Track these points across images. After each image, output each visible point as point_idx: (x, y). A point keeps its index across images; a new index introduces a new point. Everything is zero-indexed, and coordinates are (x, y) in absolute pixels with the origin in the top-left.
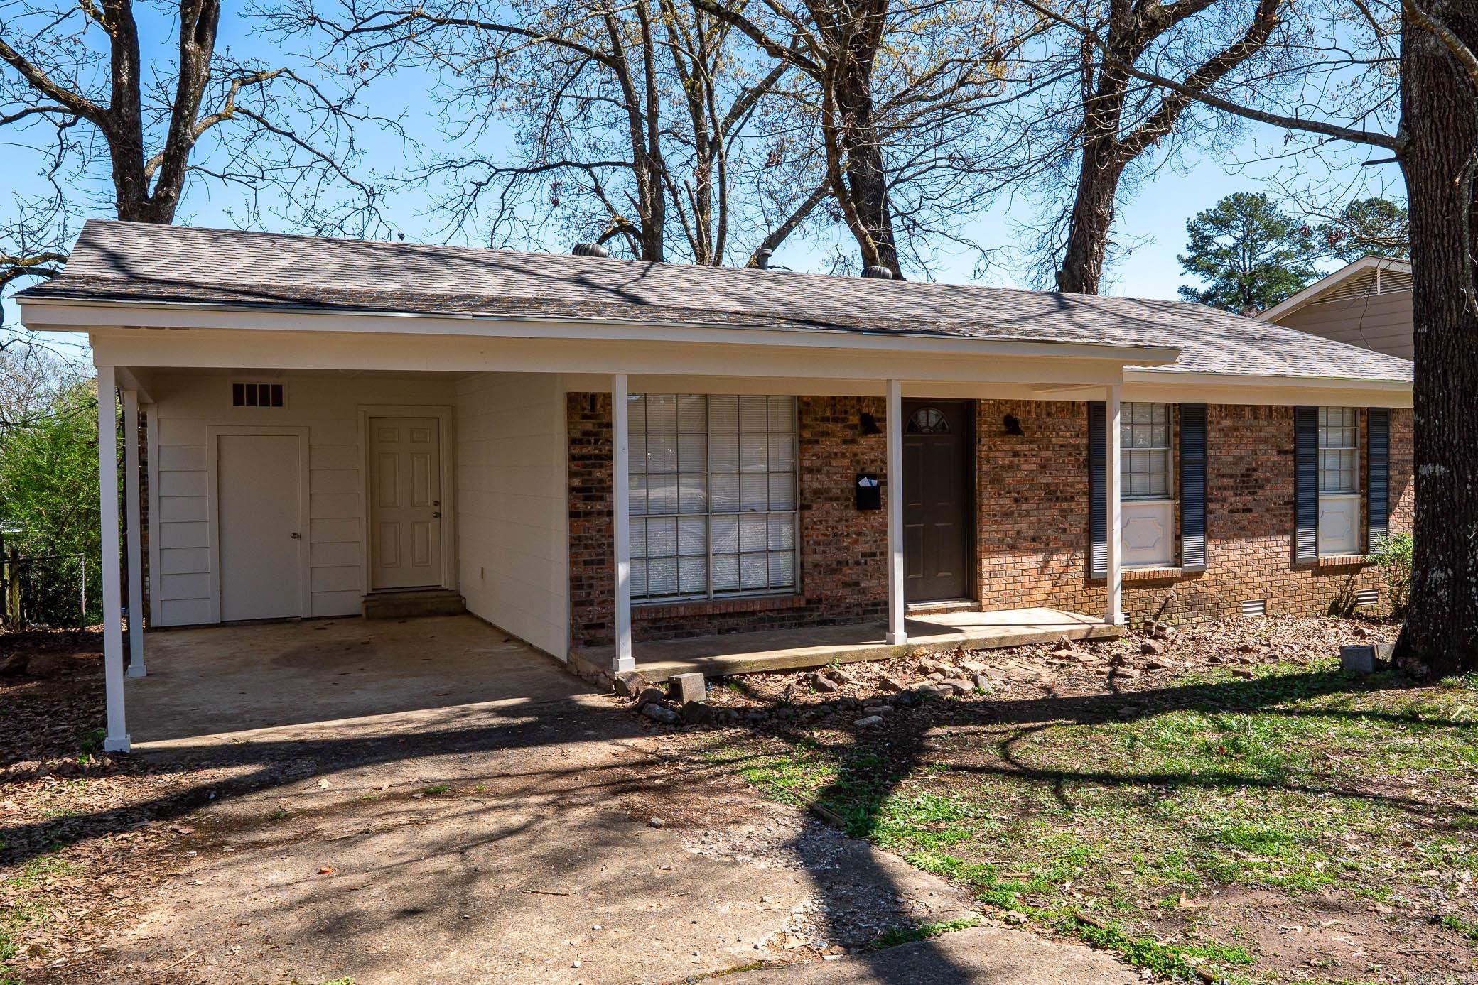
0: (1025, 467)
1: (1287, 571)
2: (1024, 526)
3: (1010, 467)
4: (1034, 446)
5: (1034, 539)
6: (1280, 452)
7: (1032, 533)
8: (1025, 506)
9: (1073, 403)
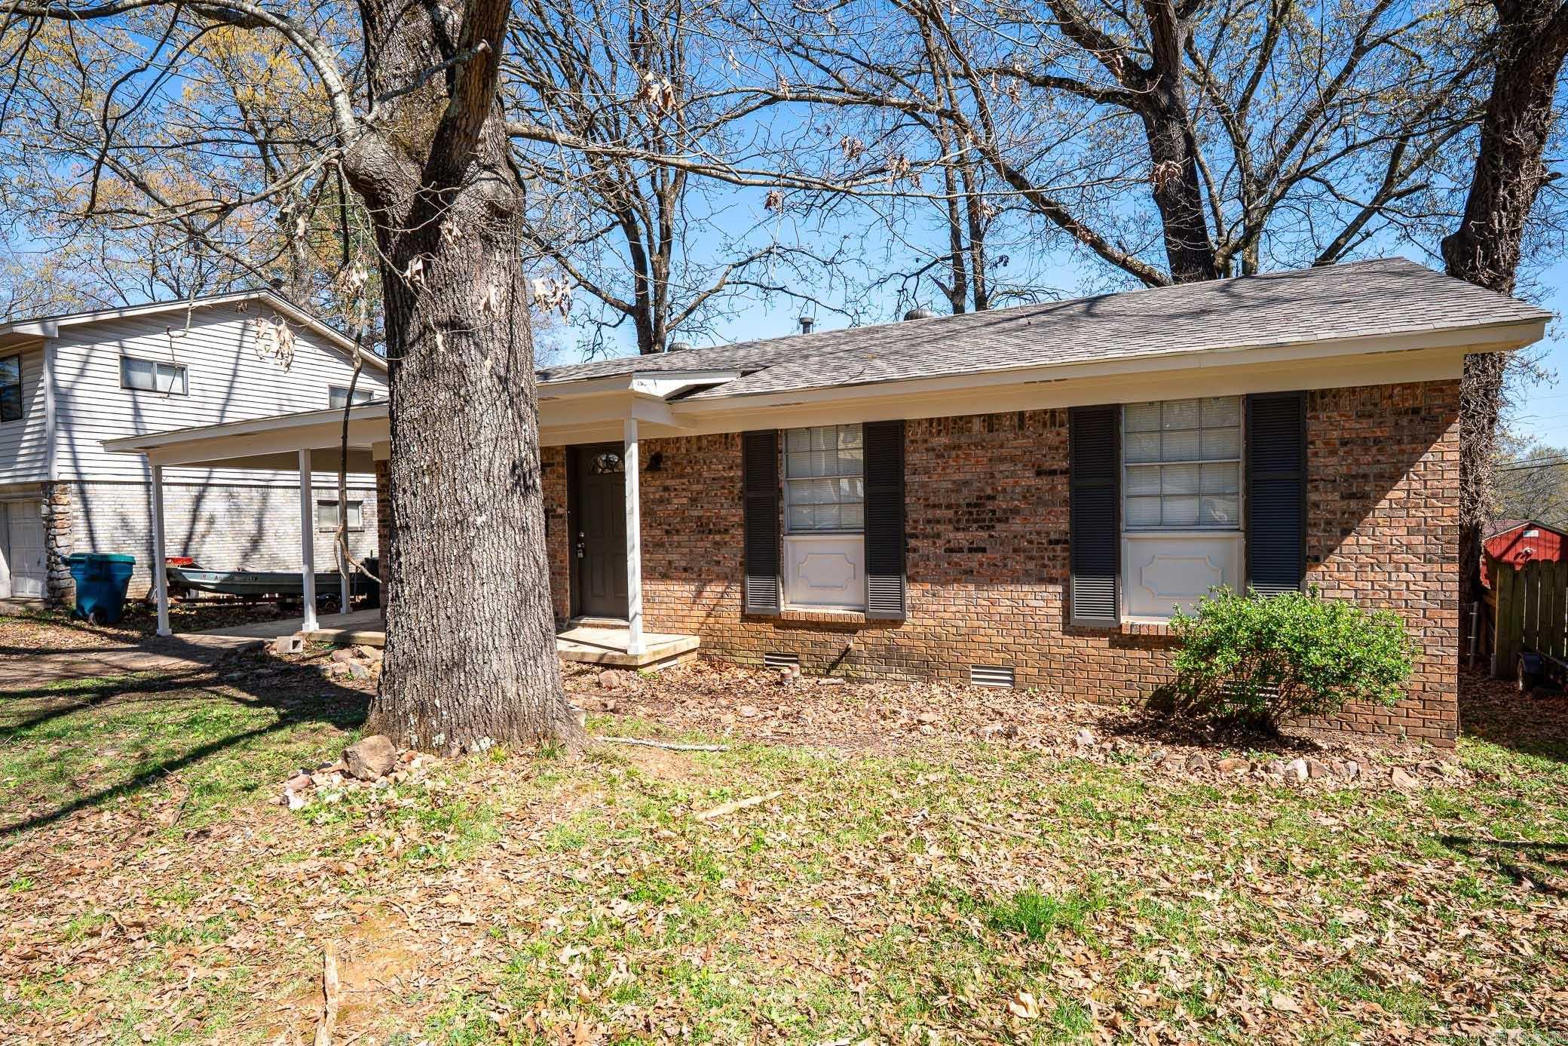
0: (675, 501)
1: (1059, 634)
2: (675, 557)
3: (661, 501)
4: (685, 480)
5: (685, 570)
6: (1039, 473)
7: (684, 564)
8: (676, 538)
9: (727, 435)
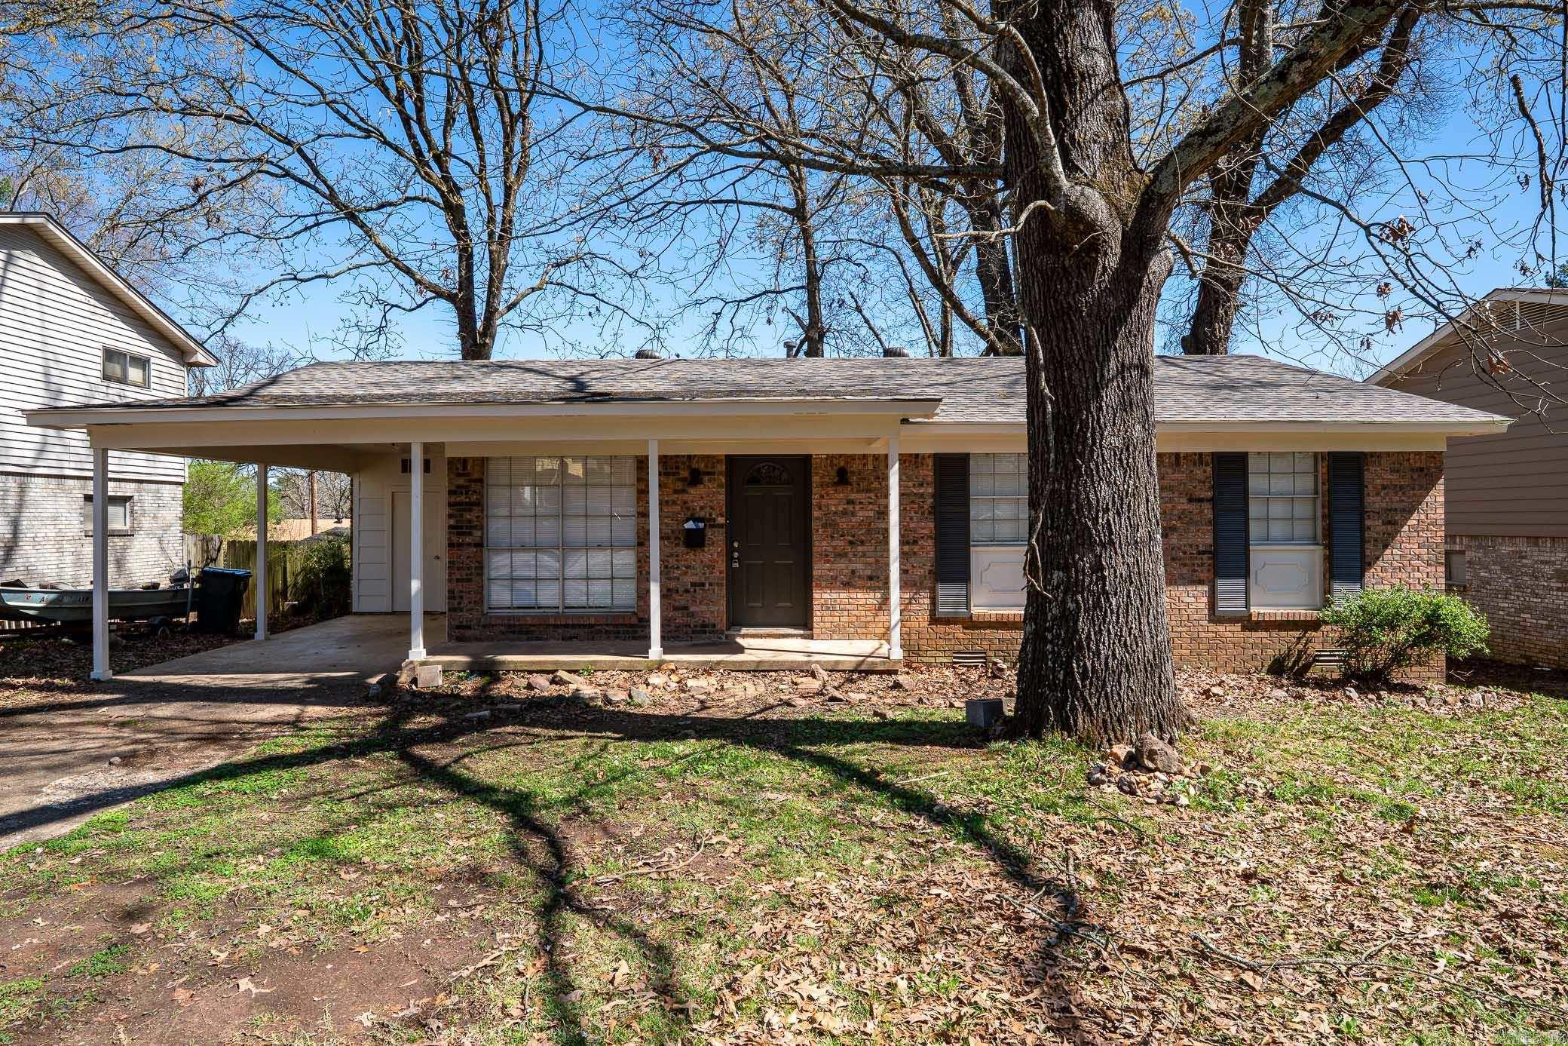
0: (861, 513)
1: (1205, 623)
2: (859, 566)
3: (844, 513)
4: (872, 495)
5: (871, 578)
6: (1190, 500)
7: (869, 573)
8: (860, 548)
9: (917, 455)
